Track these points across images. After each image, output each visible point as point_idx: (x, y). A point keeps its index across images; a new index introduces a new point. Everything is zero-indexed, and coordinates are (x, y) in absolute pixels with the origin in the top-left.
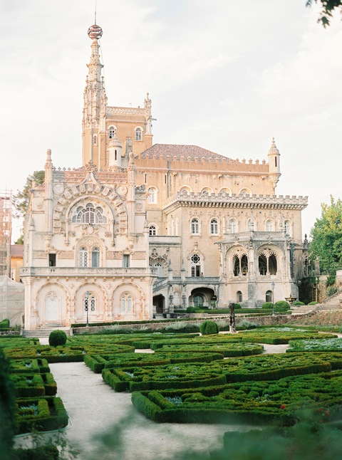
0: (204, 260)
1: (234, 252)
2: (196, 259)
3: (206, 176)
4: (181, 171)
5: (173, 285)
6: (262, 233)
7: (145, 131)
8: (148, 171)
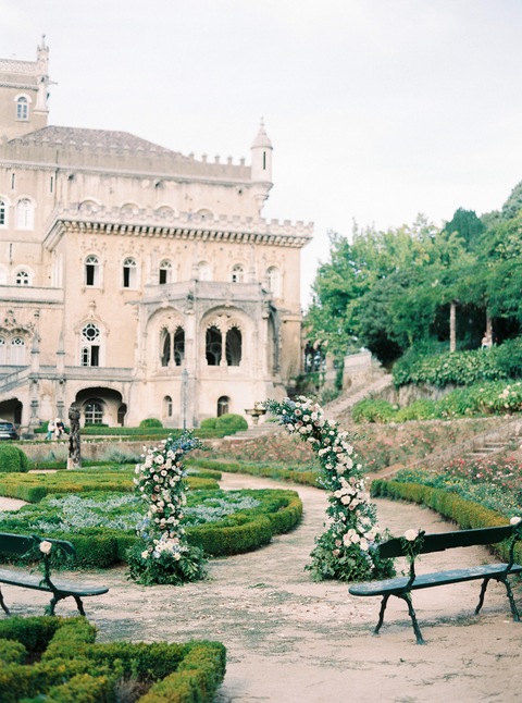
0: (107, 335)
1: (162, 321)
2: (91, 333)
3: (130, 181)
4: (82, 171)
5: (39, 381)
6: (215, 285)
7: (33, 103)
8: (18, 167)
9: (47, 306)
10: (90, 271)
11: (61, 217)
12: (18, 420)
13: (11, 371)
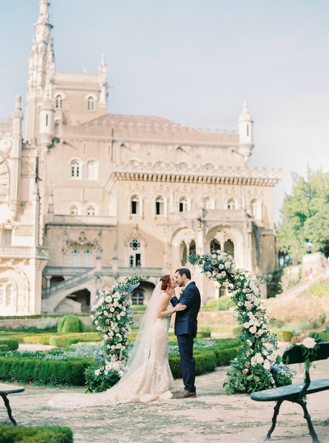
0: (146, 246)
1: (181, 236)
3: (160, 147)
5: (101, 277)
6: (216, 211)
7: (98, 100)
8: (87, 140)
9: (106, 228)
10: (134, 205)
11: (115, 170)
12: (88, 303)
13: (83, 271)
